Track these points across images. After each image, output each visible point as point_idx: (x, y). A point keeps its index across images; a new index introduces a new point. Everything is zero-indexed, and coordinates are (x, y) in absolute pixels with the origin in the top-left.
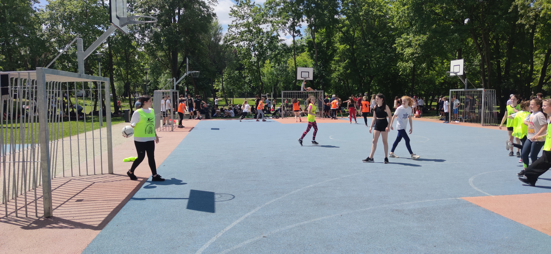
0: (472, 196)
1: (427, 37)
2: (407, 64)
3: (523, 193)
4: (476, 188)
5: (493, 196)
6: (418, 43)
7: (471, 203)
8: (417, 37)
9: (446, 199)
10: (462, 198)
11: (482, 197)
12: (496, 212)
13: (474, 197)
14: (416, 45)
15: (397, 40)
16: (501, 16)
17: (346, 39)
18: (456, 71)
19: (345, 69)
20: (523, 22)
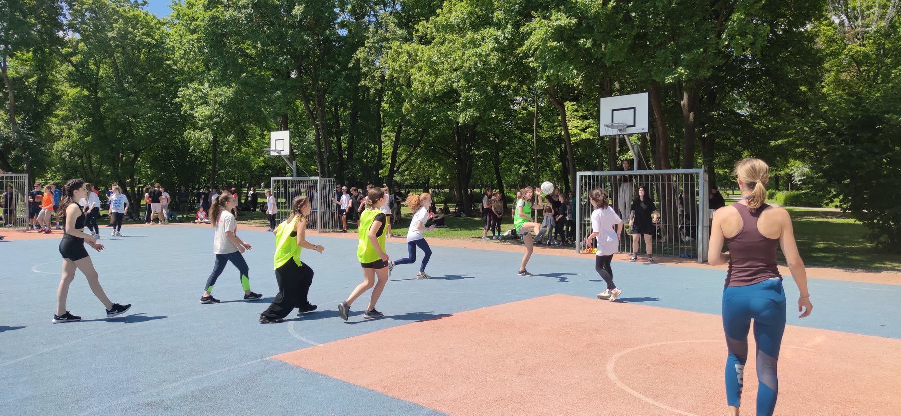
0: (289, 350)
1: (234, 92)
2: (202, 133)
3: (363, 333)
4: (297, 336)
5: (321, 345)
6: (219, 99)
7: (286, 364)
8: (217, 90)
9: (246, 364)
10: (273, 357)
11: (304, 350)
12: (321, 372)
13: (292, 353)
14: (216, 103)
15: (180, 91)
16: (339, 72)
17: (80, 77)
18: (279, 148)
19: (82, 134)
20: (367, 84)
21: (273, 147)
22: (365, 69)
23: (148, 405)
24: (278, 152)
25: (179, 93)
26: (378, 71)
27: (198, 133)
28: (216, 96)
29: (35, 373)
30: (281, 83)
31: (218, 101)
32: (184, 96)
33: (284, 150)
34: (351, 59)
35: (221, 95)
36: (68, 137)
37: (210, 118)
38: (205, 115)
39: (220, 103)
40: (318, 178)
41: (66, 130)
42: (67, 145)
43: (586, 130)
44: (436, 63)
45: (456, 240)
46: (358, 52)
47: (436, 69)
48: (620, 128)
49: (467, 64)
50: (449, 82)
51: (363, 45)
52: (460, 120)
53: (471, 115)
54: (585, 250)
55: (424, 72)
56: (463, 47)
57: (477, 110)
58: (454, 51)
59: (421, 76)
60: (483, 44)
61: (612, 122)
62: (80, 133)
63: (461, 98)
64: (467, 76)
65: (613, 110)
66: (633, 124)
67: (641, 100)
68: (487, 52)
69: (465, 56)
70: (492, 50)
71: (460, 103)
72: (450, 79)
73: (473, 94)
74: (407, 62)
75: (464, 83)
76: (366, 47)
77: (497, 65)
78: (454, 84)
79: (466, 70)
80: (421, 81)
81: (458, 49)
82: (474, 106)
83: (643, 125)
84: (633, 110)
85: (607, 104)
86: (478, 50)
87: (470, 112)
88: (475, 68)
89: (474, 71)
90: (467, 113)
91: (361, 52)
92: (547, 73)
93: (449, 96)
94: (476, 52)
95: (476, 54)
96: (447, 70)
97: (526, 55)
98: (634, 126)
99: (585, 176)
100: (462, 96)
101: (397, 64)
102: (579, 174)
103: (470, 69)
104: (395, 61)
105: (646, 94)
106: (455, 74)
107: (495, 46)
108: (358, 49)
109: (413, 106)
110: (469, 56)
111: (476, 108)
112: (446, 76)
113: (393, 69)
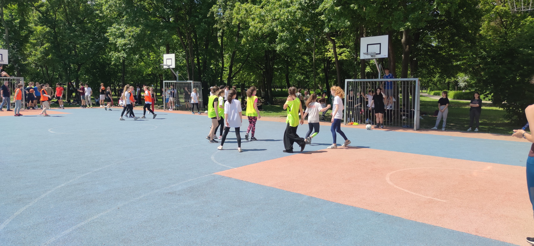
1: (140, 30)
2: (119, 54)
6: (132, 34)
8: (130, 29)
14: (130, 36)
16: (202, 19)
17: (45, 20)
18: (169, 63)
20: (218, 27)
21: (165, 63)
22: (217, 18)
24: (168, 66)
25: (108, 30)
26: (225, 19)
27: (117, 54)
28: (130, 32)
30: (168, 25)
31: (131, 35)
32: (112, 32)
33: (171, 65)
34: (209, 12)
35: (133, 31)
37: (125, 45)
38: (122, 44)
40: (192, 81)
44: (263, 16)
45: (273, 118)
46: (213, 8)
47: (263, 19)
48: (372, 55)
49: (283, 17)
50: (271, 27)
51: (215, 4)
52: (278, 49)
53: (284, 46)
55: (256, 21)
56: (280, 7)
57: (288, 43)
58: (274, 9)
59: (255, 24)
60: (292, 5)
61: (367, 51)
63: (278, 37)
64: (282, 24)
65: (368, 45)
66: (379, 53)
67: (384, 40)
68: (295, 10)
69: (281, 13)
70: (297, 9)
71: (278, 39)
72: (271, 26)
73: (285, 34)
74: (245, 15)
75: (281, 28)
76: (217, 5)
77: (300, 18)
78: (275, 29)
79: (282, 20)
80: (255, 26)
81: (277, 8)
82: (286, 41)
83: (385, 54)
84: (379, 45)
85: (364, 41)
86: (290, 9)
87: (283, 45)
88: (287, 19)
89: (286, 21)
90: (282, 45)
92: (331, 24)
93: (272, 35)
94: (289, 10)
95: (288, 12)
96: (270, 20)
97: (321, 14)
98: (380, 54)
99: (350, 82)
100: (279, 35)
101: (239, 16)
102: (346, 80)
103: (284, 20)
104: (237, 14)
105: (387, 36)
106: (275, 23)
107: (299, 7)
108: (213, 6)
109: (247, 40)
110: (284, 13)
111: (287, 43)
112: (269, 24)
113: (237, 19)
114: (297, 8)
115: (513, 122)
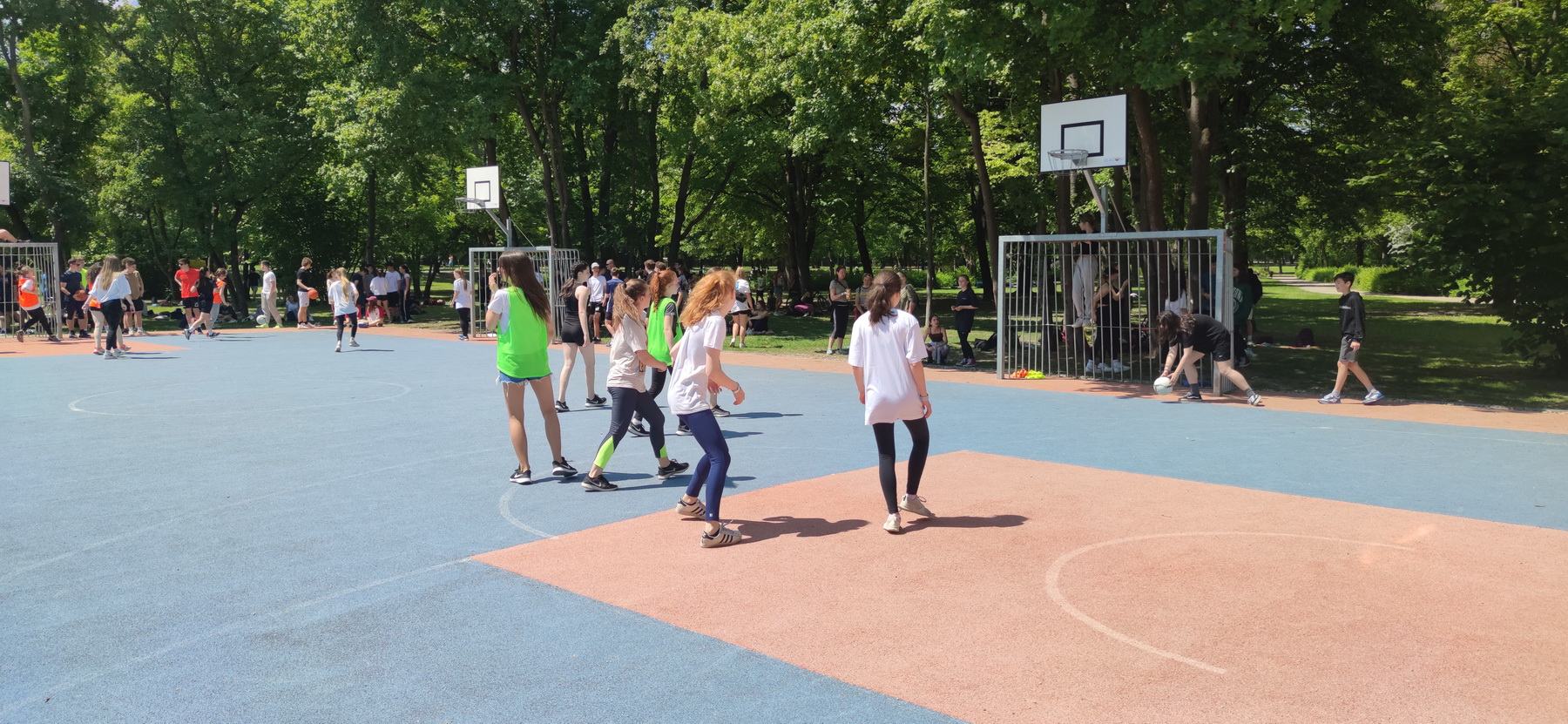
0: (501, 546)
1: (401, 96)
2: (348, 169)
3: (627, 517)
4: (514, 522)
5: (555, 538)
6: (375, 110)
7: (496, 570)
8: (372, 94)
9: (429, 569)
10: (475, 557)
11: (526, 545)
12: (555, 584)
13: (506, 550)
14: (370, 116)
15: (310, 96)
16: (584, 62)
17: (139, 75)
18: (482, 196)
19: (147, 174)
20: (633, 84)
21: (470, 194)
22: (628, 58)
23: (266, 636)
24: (479, 204)
25: (308, 98)
26: (651, 61)
27: (342, 171)
28: (371, 104)
29: (79, 582)
30: (482, 81)
31: (374, 112)
32: (317, 104)
33: (489, 201)
34: (604, 40)
35: (379, 102)
36: (124, 178)
37: (362, 143)
38: (353, 139)
39: (379, 116)
40: (548, 248)
41: (119, 167)
42: (122, 192)
43: (1018, 162)
44: (750, 46)
45: (788, 357)
46: (615, 26)
47: (750, 56)
48: (1076, 158)
49: (806, 47)
50: (775, 79)
51: (624, 14)
52: (795, 146)
53: (814, 138)
54: (1014, 374)
55: (730, 63)
56: (798, 17)
57: (823, 129)
58: (782, 24)
59: (724, 70)
60: (833, 10)
61: (1063, 147)
62: (143, 172)
63: (794, 108)
64: (805, 68)
65: (1063, 127)
66: (1099, 151)
67: (1113, 109)
68: (841, 26)
69: (802, 33)
70: (849, 22)
71: (794, 117)
72: (775, 74)
73: (817, 101)
74: (699, 45)
75: (801, 81)
76: (629, 18)
77: (857, 48)
78: (783, 83)
79: (804, 57)
80: (724, 78)
81: (789, 19)
82: (819, 122)
83: (1116, 153)
84: (1099, 125)
85: (1053, 116)
86: (825, 21)
87: (812, 132)
88: (819, 54)
89: (816, 59)
90: (807, 134)
91: (621, 27)
92: (945, 63)
93: (775, 104)
94: (821, 25)
95: (820, 30)
96: (770, 57)
97: (910, 32)
98: (1101, 154)
99: (1015, 244)
100: (797, 103)
101: (682, 49)
102: (1003, 239)
103: (810, 55)
104: (679, 42)
105: (1123, 98)
106: (783, 65)
107: (854, 15)
108: (616, 22)
109: (711, 122)
110: (809, 33)
111: (823, 125)
112: (767, 69)
113: (676, 56)
114: (847, 19)
115: (1542, 365)
